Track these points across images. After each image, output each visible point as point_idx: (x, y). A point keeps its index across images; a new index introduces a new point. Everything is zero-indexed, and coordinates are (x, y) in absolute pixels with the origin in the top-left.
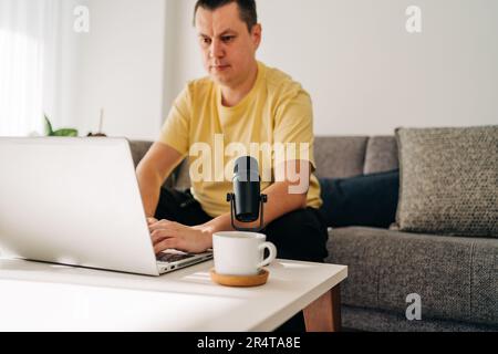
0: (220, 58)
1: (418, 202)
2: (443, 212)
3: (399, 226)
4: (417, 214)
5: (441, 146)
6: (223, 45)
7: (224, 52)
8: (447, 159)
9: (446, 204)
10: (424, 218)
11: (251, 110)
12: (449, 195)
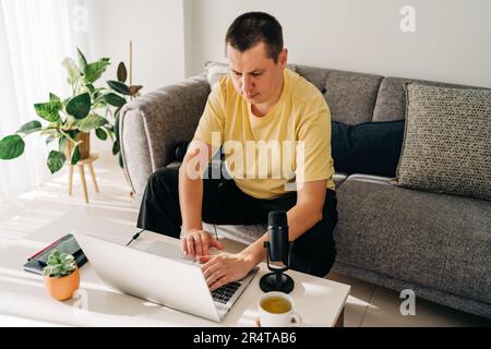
0: (251, 91)
1: (417, 163)
2: (436, 175)
3: (397, 180)
4: (414, 174)
5: (443, 112)
6: (253, 79)
7: (254, 85)
8: (448, 126)
9: (439, 168)
10: (420, 178)
11: (278, 121)
12: (443, 161)
